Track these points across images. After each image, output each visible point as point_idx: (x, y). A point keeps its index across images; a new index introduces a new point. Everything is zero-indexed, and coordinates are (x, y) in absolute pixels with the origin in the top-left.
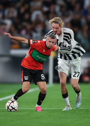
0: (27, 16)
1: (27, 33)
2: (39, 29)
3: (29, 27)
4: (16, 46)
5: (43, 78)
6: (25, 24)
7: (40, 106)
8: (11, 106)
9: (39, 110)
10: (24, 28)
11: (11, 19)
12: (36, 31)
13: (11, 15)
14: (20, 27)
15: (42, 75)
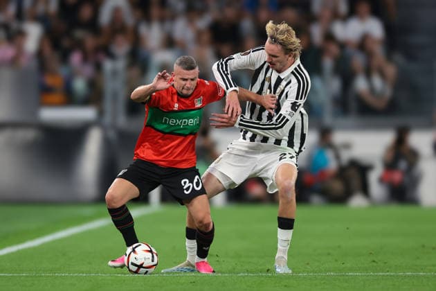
0: (86, 12)
1: (85, 59)
2: (122, 48)
3: (90, 41)
4: (56, 97)
5: (187, 189)
6: (79, 34)
7: (206, 260)
8: (133, 264)
9: (206, 270)
10: (79, 45)
11: (42, 19)
12: (111, 56)
13: (41, 8)
14: (66, 43)
15: (185, 183)
